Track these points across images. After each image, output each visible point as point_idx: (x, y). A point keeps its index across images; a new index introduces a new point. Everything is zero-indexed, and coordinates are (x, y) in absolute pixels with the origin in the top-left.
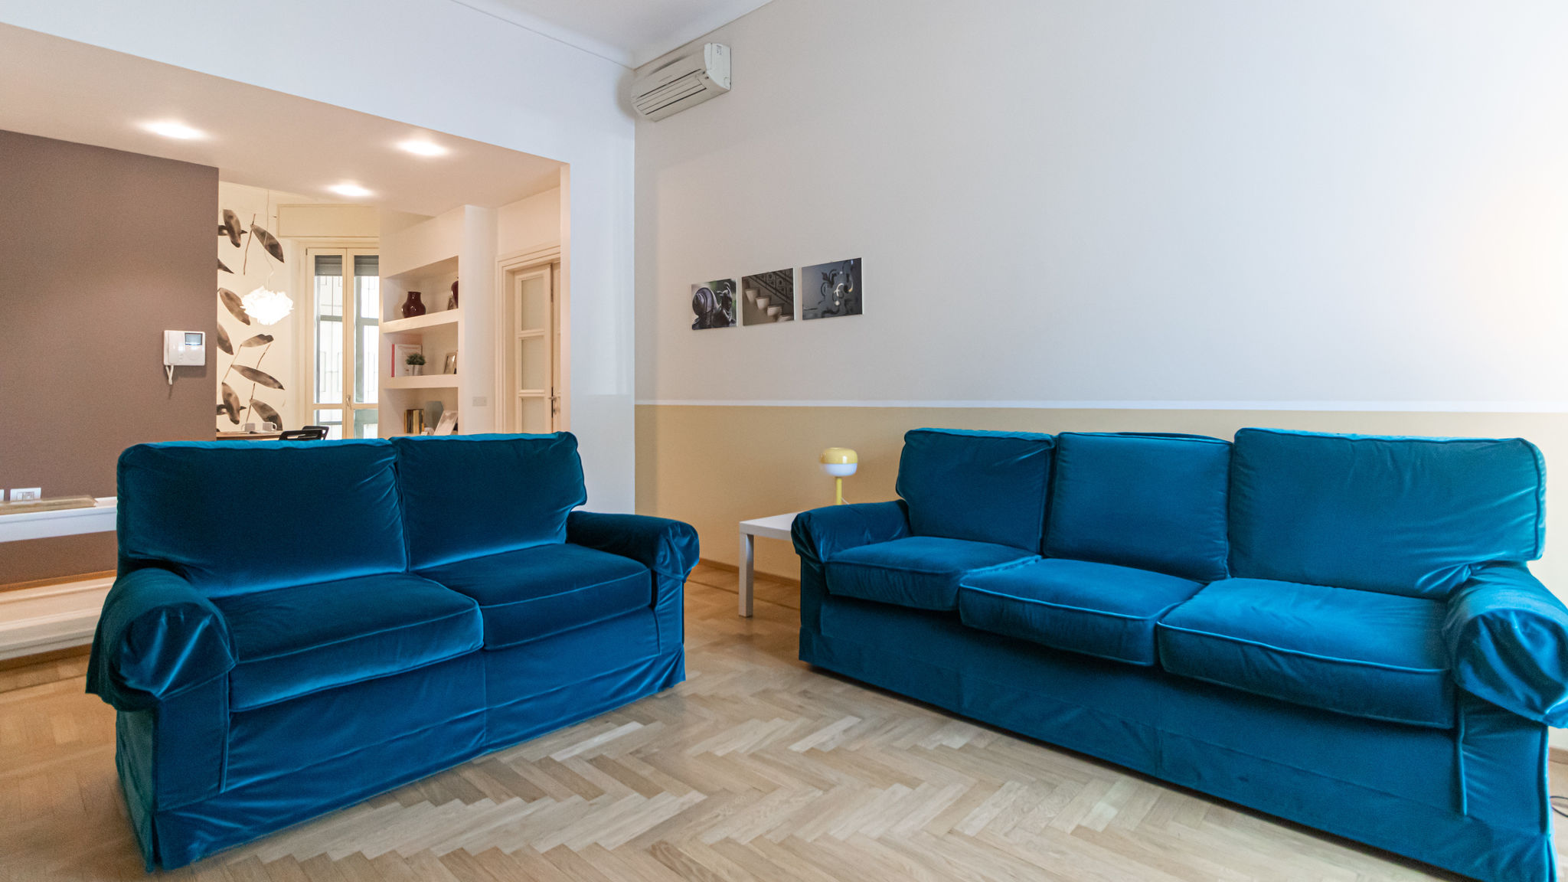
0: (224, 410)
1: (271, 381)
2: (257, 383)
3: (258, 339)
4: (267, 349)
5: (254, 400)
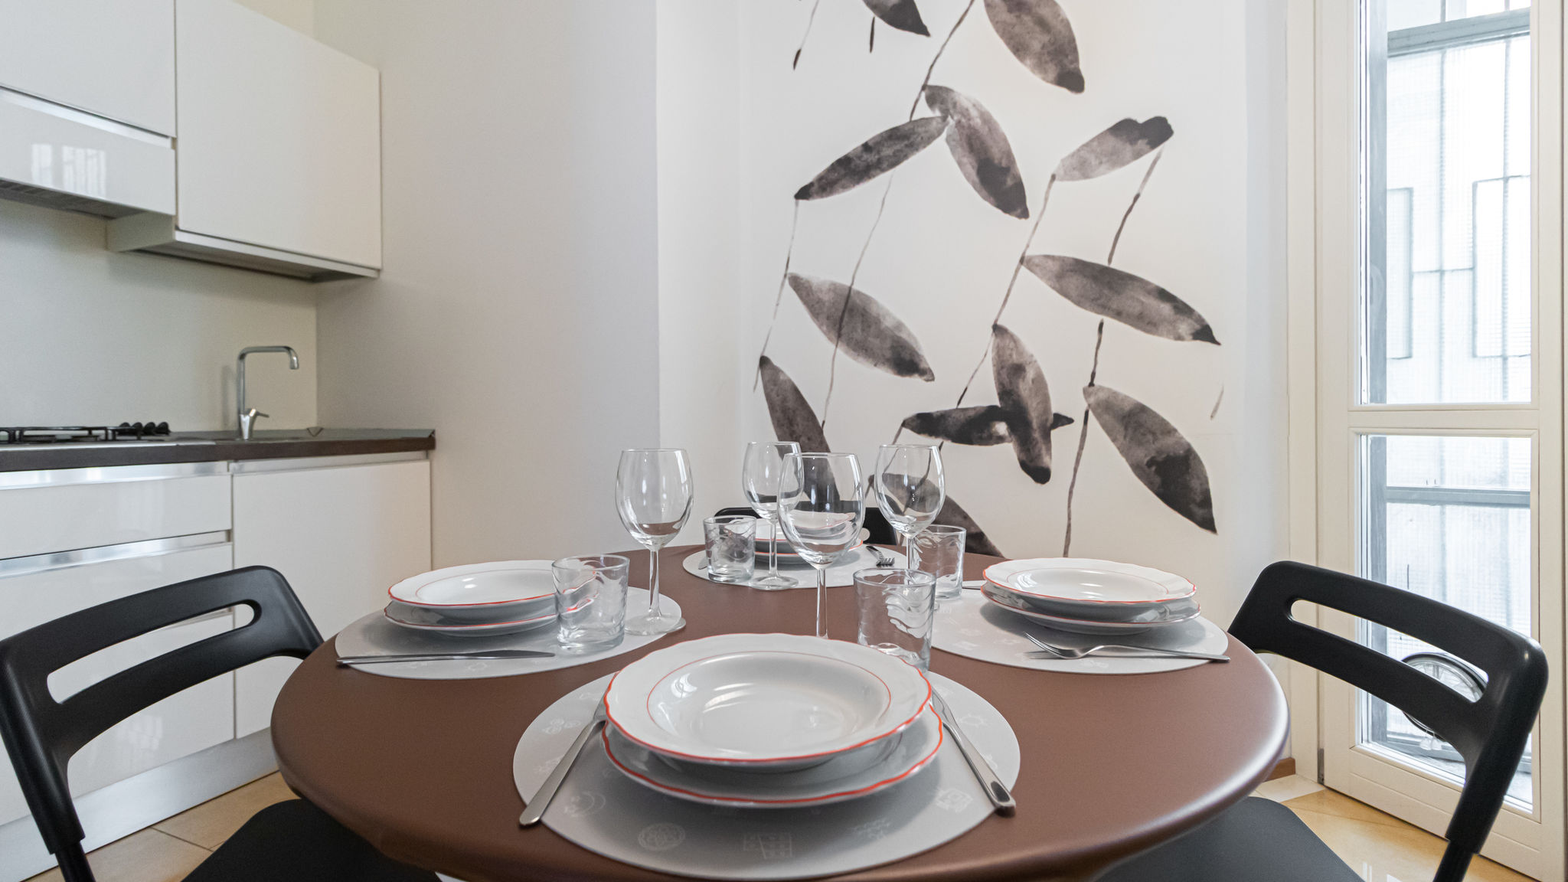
0: (1001, 428)
1: (1166, 308)
2: (1110, 322)
3: (1112, 142)
4: (1149, 173)
5: (1101, 388)
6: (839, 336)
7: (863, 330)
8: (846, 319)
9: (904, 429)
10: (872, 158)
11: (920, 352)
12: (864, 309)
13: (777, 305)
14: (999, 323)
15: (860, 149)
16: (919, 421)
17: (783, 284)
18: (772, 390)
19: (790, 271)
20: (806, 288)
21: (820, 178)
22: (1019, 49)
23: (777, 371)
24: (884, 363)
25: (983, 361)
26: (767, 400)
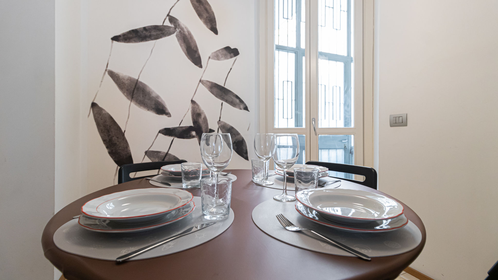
0: (194, 133)
1: (238, 101)
2: (224, 103)
3: (225, 52)
4: (234, 63)
5: (222, 122)
6: (132, 98)
7: (143, 97)
8: (135, 91)
9: (159, 134)
10: (148, 34)
11: (166, 107)
12: (144, 89)
13: (102, 82)
14: (193, 99)
15: (142, 29)
16: (165, 131)
17: (105, 74)
18: (98, 117)
19: (108, 68)
20: (117, 77)
21: (124, 35)
22: (200, 15)
23: (101, 109)
24: (152, 110)
25: (188, 111)
26: (96, 121)
